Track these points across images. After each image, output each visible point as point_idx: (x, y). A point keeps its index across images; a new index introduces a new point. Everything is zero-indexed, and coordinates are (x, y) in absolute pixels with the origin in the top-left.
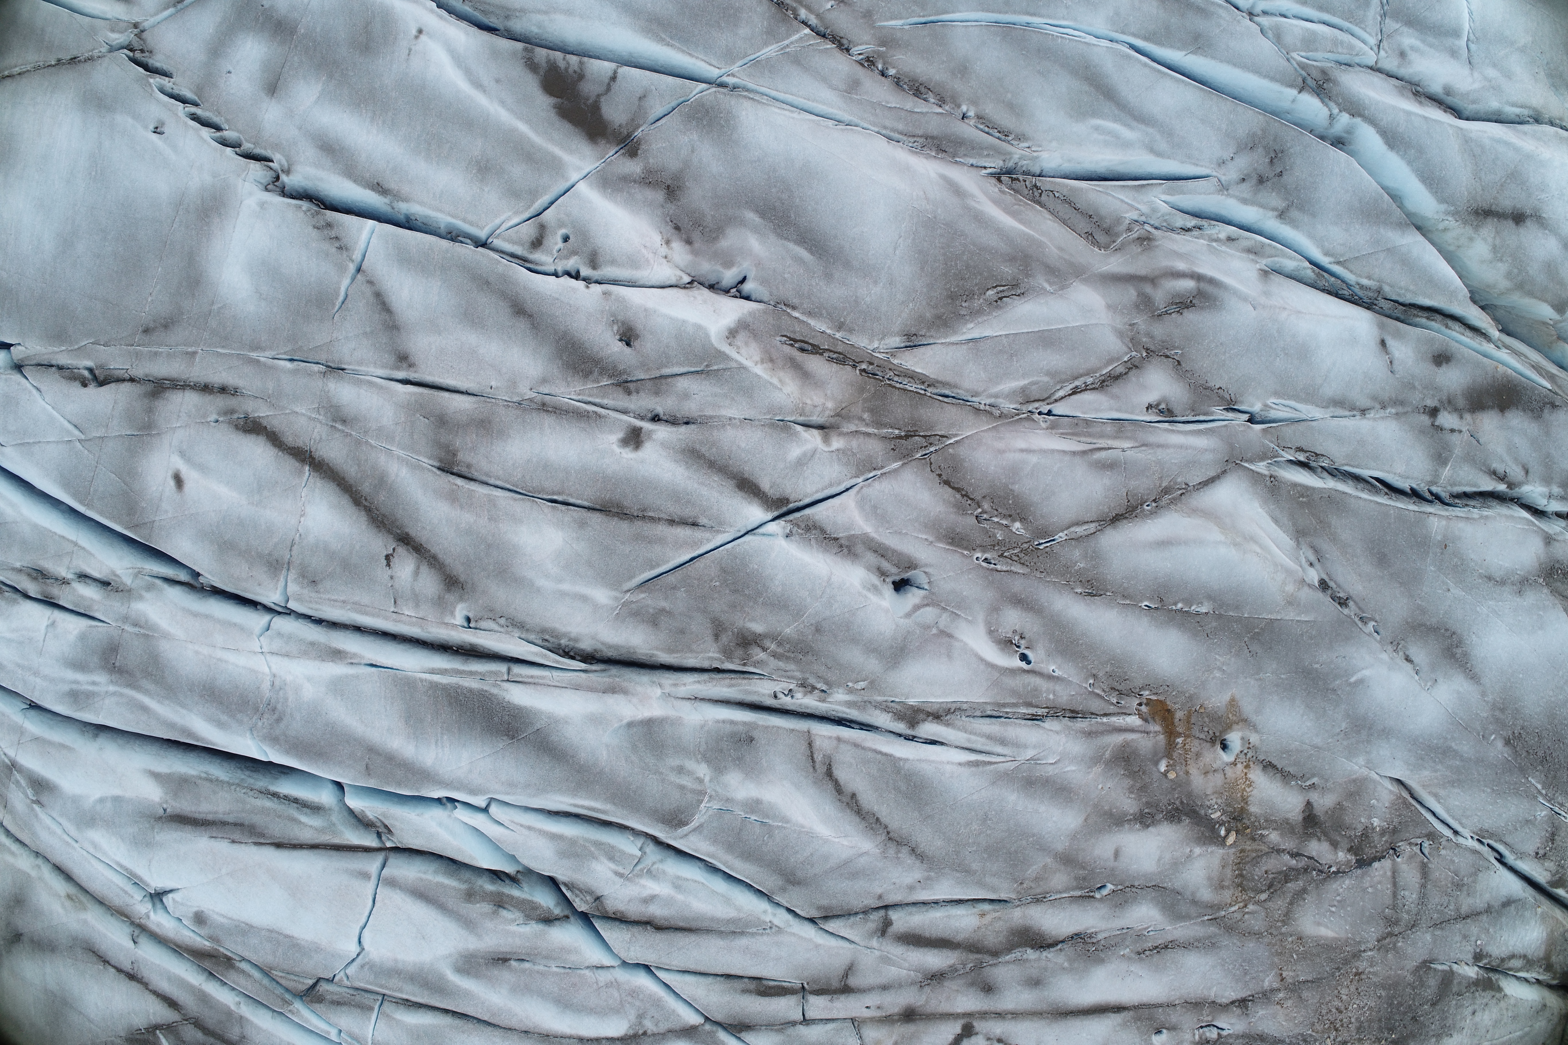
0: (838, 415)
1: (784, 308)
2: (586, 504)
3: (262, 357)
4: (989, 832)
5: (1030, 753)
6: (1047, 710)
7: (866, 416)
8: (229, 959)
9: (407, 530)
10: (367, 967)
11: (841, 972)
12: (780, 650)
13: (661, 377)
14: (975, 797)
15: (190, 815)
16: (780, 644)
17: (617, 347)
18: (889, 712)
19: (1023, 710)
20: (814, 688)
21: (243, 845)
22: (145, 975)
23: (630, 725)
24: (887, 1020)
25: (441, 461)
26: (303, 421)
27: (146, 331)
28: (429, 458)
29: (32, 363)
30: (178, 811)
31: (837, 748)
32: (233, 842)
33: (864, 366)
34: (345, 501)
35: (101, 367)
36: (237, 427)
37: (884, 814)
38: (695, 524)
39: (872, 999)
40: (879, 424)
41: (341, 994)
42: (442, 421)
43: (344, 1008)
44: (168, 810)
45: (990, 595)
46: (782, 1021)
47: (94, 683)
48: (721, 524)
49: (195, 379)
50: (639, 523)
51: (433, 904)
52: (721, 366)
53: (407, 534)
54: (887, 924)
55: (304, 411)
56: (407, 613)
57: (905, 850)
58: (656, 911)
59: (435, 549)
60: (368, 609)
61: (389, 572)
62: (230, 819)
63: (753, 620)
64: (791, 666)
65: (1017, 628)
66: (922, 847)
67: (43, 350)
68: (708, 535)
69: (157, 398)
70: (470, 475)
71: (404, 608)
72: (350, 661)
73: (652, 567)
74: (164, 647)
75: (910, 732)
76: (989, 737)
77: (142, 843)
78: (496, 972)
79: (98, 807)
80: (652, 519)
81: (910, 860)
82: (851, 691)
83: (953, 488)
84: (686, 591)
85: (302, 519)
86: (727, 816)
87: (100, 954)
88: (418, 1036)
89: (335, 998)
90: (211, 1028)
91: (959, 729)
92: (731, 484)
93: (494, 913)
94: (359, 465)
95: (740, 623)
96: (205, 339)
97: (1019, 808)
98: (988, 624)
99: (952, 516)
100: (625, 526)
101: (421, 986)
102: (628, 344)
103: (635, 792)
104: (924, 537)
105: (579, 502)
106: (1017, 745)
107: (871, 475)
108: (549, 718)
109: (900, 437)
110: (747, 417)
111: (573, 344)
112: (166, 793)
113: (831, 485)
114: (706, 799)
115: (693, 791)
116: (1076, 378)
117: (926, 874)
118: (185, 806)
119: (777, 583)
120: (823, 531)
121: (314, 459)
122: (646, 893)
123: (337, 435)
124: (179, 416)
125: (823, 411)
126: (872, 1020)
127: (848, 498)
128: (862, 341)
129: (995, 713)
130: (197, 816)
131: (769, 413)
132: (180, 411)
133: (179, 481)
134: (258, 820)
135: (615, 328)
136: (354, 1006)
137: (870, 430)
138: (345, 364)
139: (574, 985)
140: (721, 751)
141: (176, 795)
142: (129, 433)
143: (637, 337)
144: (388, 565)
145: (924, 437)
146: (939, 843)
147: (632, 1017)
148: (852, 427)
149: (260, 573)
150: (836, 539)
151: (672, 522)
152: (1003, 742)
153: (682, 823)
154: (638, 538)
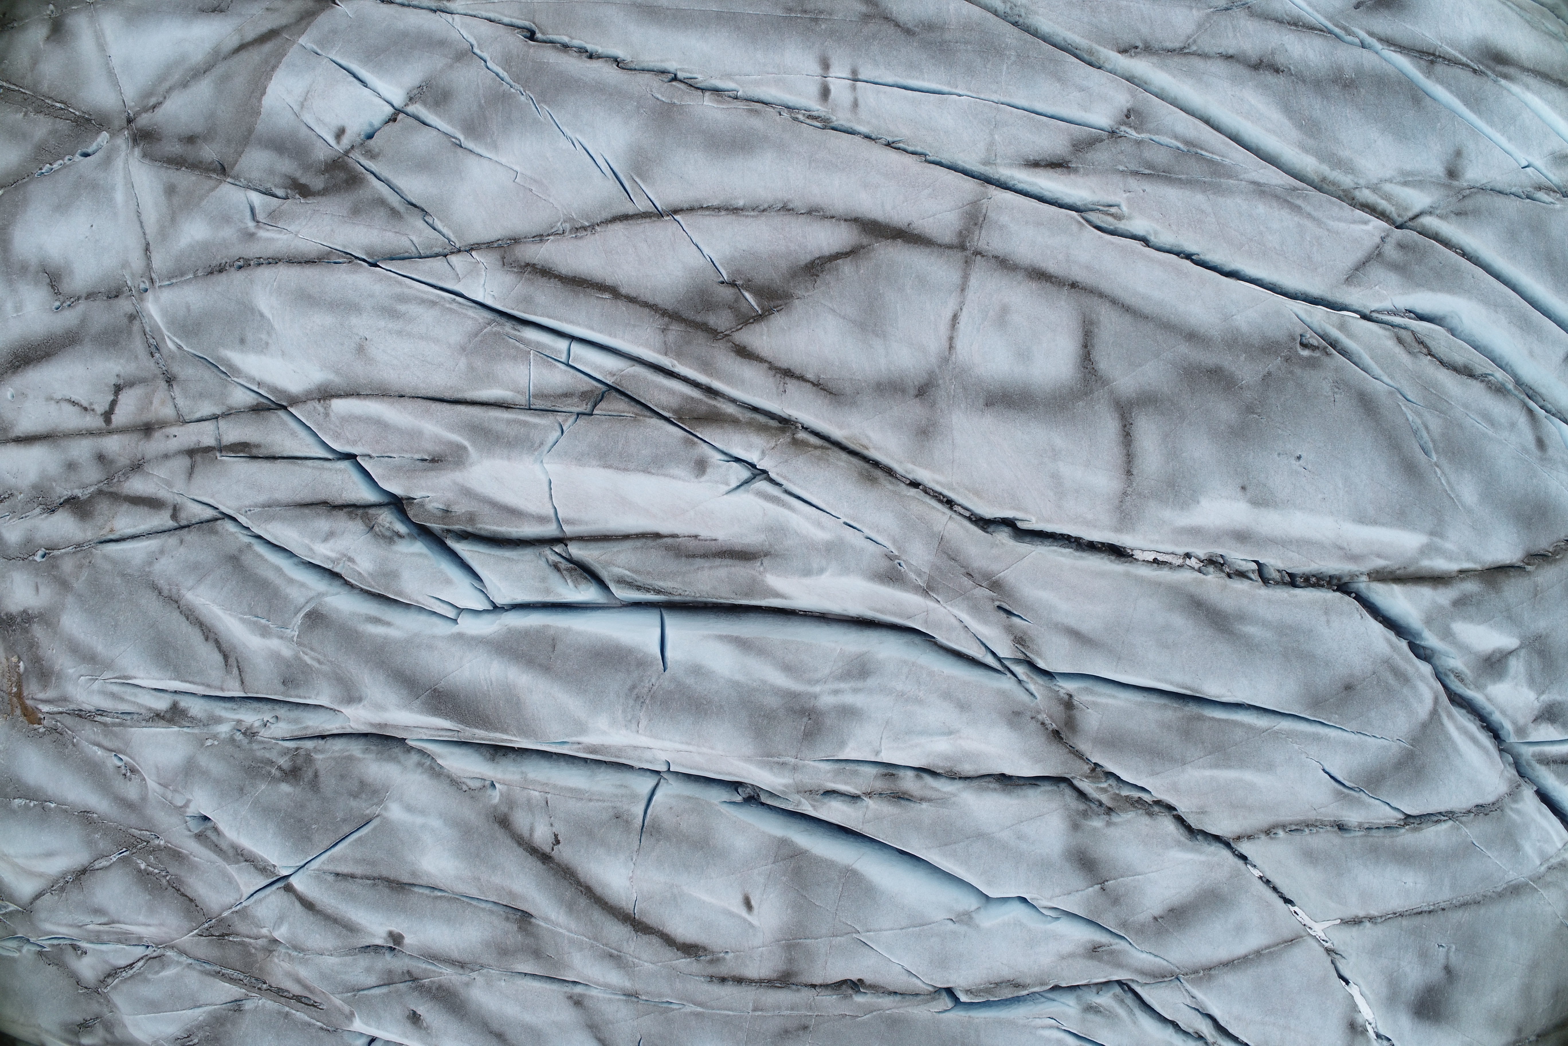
0: (271, 951)
1: (329, 1028)
2: (416, 889)
3: (691, 1008)
4: (113, 613)
5: (96, 686)
6: (96, 719)
7: (253, 951)
8: (680, 419)
9: (544, 867)
10: (536, 445)
11: (196, 470)
12: (268, 768)
13: (389, 984)
14: (122, 648)
15: (737, 562)
16: (269, 773)
17: (420, 1010)
18: (191, 717)
19: (108, 720)
20: (244, 734)
21: (687, 534)
22: (771, 379)
23: (360, 700)
24: (163, 424)
25: (530, 923)
26: (645, 956)
27: (805, 1028)
28: (538, 925)
29: (922, 997)
30: (748, 564)
31: (223, 682)
32: (696, 537)
33: (265, 986)
34: (598, 890)
35: (845, 997)
36: (705, 949)
37: (184, 625)
38: (337, 875)
39: (173, 445)
40: (242, 944)
41: (565, 406)
42: (537, 954)
43: (560, 391)
44: (759, 564)
45: (149, 812)
46: (230, 418)
47: (836, 692)
48: (317, 877)
49: (750, 988)
50: (376, 875)
51: (501, 506)
52: (346, 995)
53: (544, 863)
54: (174, 517)
55: (646, 964)
56: (537, 793)
57: (166, 593)
58: (323, 524)
59: (520, 851)
60: (569, 795)
61: (554, 830)
62: (699, 562)
63: (288, 794)
64: (260, 754)
65: (129, 783)
66: (154, 596)
67: (910, 1010)
68: (325, 868)
69: (784, 972)
70: (508, 910)
71: (539, 798)
72: (580, 746)
73: (360, 838)
74: (747, 747)
75: (177, 698)
76: (122, 699)
77: (778, 530)
78: (437, 449)
79: (824, 563)
80: (368, 878)
81: (162, 583)
82: (215, 737)
83: (186, 896)
84: (336, 818)
85: (631, 875)
86: (280, 623)
87: (823, 393)
88: (488, 377)
89: (569, 401)
90: (699, 333)
91: (142, 705)
92: (318, 908)
93: (449, 506)
94: (591, 921)
95: (298, 790)
96: (746, 1022)
97: (95, 638)
98: (146, 787)
99: (183, 874)
100: (385, 873)
101: (490, 431)
102: (414, 1013)
103: (342, 646)
104: (196, 859)
105: (421, 890)
106: (103, 693)
107: (238, 907)
108: (412, 709)
109: (228, 935)
110: (321, 957)
111: (454, 1011)
112: (763, 581)
113: (261, 900)
114: (295, 639)
115: (305, 646)
116: (132, 976)
117: (152, 569)
118: (742, 571)
119: (271, 831)
120: (256, 867)
121: (631, 924)
122: (331, 543)
123: (614, 945)
124: (761, 957)
125: (279, 956)
126: (172, 425)
127: (247, 891)
128: (269, 1004)
129: (125, 717)
130: (729, 562)
131: (307, 960)
132: (760, 961)
133: (748, 904)
134: (672, 565)
135: (425, 1024)
136: (551, 396)
137: (247, 940)
138: (623, 1000)
139: (378, 442)
140: (303, 672)
141: (754, 580)
142: (808, 941)
143: (408, 1017)
144: (556, 836)
145: (212, 935)
146: (143, 601)
147: (332, 414)
148: (260, 942)
149: (668, 820)
150: (246, 861)
151: (353, 876)
152: (113, 696)
153: (309, 615)
154: (373, 863)
